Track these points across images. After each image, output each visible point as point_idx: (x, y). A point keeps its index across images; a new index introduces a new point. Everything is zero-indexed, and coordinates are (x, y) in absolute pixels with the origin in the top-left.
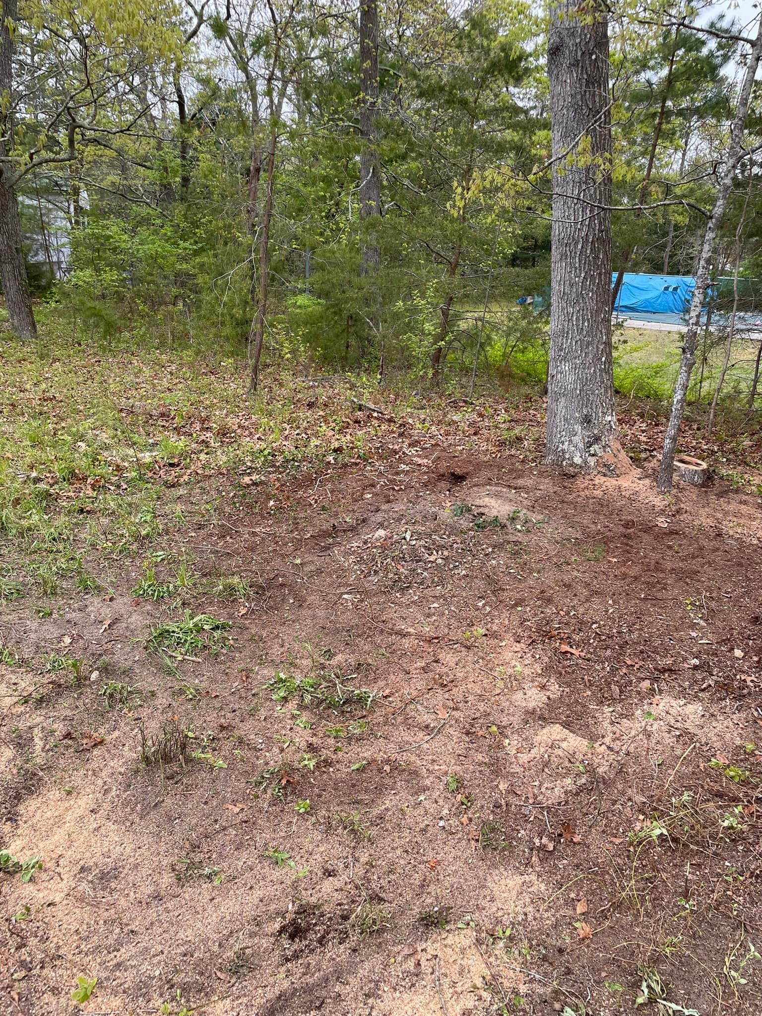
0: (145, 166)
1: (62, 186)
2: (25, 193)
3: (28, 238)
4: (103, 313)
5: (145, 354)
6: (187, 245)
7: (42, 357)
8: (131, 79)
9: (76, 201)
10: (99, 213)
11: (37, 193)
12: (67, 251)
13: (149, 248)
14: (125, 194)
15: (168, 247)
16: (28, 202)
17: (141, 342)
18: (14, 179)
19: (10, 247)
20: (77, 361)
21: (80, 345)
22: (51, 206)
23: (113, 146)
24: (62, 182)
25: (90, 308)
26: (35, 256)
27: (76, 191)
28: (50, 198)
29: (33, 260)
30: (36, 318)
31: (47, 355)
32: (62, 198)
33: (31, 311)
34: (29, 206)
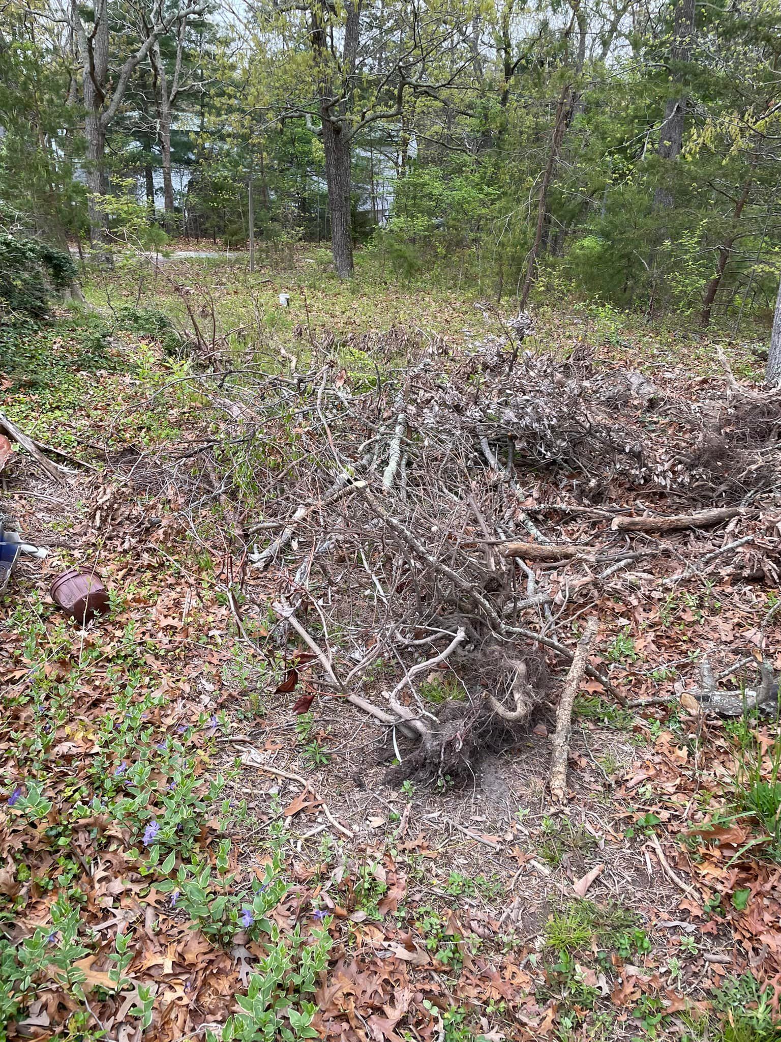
0: (467, 115)
1: (393, 136)
2: (361, 145)
3: (359, 188)
4: (407, 255)
5: (437, 292)
6: (490, 190)
7: (353, 293)
8: (464, 29)
9: (405, 152)
10: (422, 162)
11: (371, 144)
12: (391, 199)
13: (457, 195)
14: (445, 143)
15: (474, 193)
16: (363, 154)
17: (436, 281)
18: (350, 135)
19: (340, 196)
20: (381, 297)
21: (386, 284)
22: (382, 157)
23: (441, 98)
24: (394, 133)
25: (397, 250)
26: (364, 204)
27: (405, 143)
28: (382, 149)
29: (361, 209)
30: (355, 260)
31: (358, 291)
32: (393, 149)
33: (351, 254)
34: (363, 158)
